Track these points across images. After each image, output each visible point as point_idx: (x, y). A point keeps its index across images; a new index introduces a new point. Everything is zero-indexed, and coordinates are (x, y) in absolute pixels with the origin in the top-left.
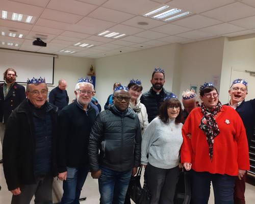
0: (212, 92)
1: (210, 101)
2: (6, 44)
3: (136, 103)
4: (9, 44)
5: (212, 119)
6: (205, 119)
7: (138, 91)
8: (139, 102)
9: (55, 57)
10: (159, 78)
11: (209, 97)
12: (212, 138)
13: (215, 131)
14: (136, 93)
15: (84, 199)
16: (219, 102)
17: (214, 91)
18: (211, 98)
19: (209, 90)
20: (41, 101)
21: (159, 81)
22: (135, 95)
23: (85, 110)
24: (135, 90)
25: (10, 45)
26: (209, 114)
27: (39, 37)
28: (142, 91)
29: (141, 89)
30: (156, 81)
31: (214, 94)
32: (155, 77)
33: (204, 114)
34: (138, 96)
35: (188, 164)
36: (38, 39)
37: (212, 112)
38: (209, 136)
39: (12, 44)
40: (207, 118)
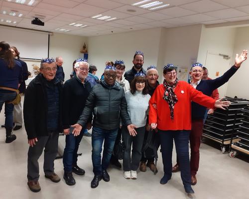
0: (172, 71)
1: (171, 78)
2: (5, 21)
3: (121, 79)
4: (7, 21)
5: (172, 91)
6: (167, 92)
7: (122, 70)
8: (123, 78)
9: (50, 34)
10: (139, 59)
11: (170, 75)
12: (172, 105)
13: (175, 100)
14: (120, 71)
15: (80, 155)
16: (177, 79)
17: (174, 71)
18: (171, 76)
19: (171, 70)
20: (52, 76)
21: (139, 62)
22: (120, 73)
23: (83, 83)
24: (119, 69)
25: (9, 22)
26: (170, 88)
27: (37, 17)
28: (125, 69)
29: (124, 67)
30: (137, 62)
31: (174, 73)
32: (136, 58)
33: (165, 89)
34: (122, 73)
35: (154, 124)
36: (37, 19)
37: (172, 87)
38: (170, 104)
39: (10, 22)
40: (169, 91)
